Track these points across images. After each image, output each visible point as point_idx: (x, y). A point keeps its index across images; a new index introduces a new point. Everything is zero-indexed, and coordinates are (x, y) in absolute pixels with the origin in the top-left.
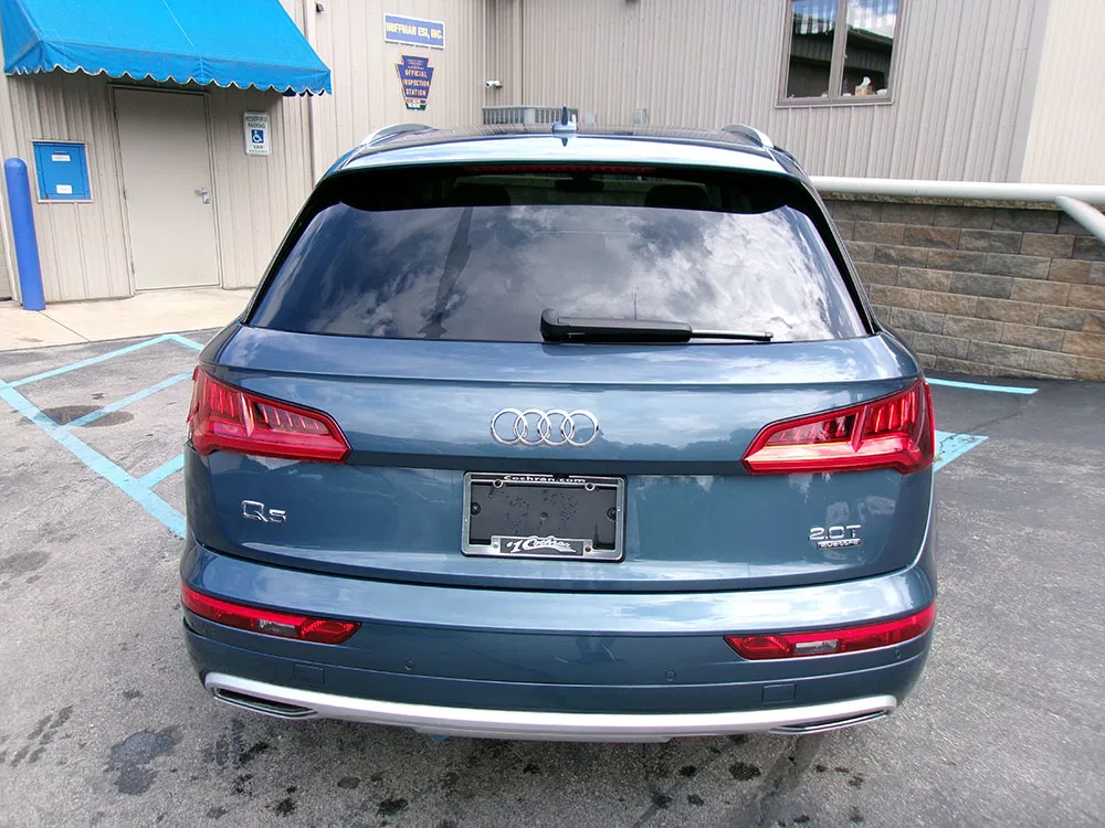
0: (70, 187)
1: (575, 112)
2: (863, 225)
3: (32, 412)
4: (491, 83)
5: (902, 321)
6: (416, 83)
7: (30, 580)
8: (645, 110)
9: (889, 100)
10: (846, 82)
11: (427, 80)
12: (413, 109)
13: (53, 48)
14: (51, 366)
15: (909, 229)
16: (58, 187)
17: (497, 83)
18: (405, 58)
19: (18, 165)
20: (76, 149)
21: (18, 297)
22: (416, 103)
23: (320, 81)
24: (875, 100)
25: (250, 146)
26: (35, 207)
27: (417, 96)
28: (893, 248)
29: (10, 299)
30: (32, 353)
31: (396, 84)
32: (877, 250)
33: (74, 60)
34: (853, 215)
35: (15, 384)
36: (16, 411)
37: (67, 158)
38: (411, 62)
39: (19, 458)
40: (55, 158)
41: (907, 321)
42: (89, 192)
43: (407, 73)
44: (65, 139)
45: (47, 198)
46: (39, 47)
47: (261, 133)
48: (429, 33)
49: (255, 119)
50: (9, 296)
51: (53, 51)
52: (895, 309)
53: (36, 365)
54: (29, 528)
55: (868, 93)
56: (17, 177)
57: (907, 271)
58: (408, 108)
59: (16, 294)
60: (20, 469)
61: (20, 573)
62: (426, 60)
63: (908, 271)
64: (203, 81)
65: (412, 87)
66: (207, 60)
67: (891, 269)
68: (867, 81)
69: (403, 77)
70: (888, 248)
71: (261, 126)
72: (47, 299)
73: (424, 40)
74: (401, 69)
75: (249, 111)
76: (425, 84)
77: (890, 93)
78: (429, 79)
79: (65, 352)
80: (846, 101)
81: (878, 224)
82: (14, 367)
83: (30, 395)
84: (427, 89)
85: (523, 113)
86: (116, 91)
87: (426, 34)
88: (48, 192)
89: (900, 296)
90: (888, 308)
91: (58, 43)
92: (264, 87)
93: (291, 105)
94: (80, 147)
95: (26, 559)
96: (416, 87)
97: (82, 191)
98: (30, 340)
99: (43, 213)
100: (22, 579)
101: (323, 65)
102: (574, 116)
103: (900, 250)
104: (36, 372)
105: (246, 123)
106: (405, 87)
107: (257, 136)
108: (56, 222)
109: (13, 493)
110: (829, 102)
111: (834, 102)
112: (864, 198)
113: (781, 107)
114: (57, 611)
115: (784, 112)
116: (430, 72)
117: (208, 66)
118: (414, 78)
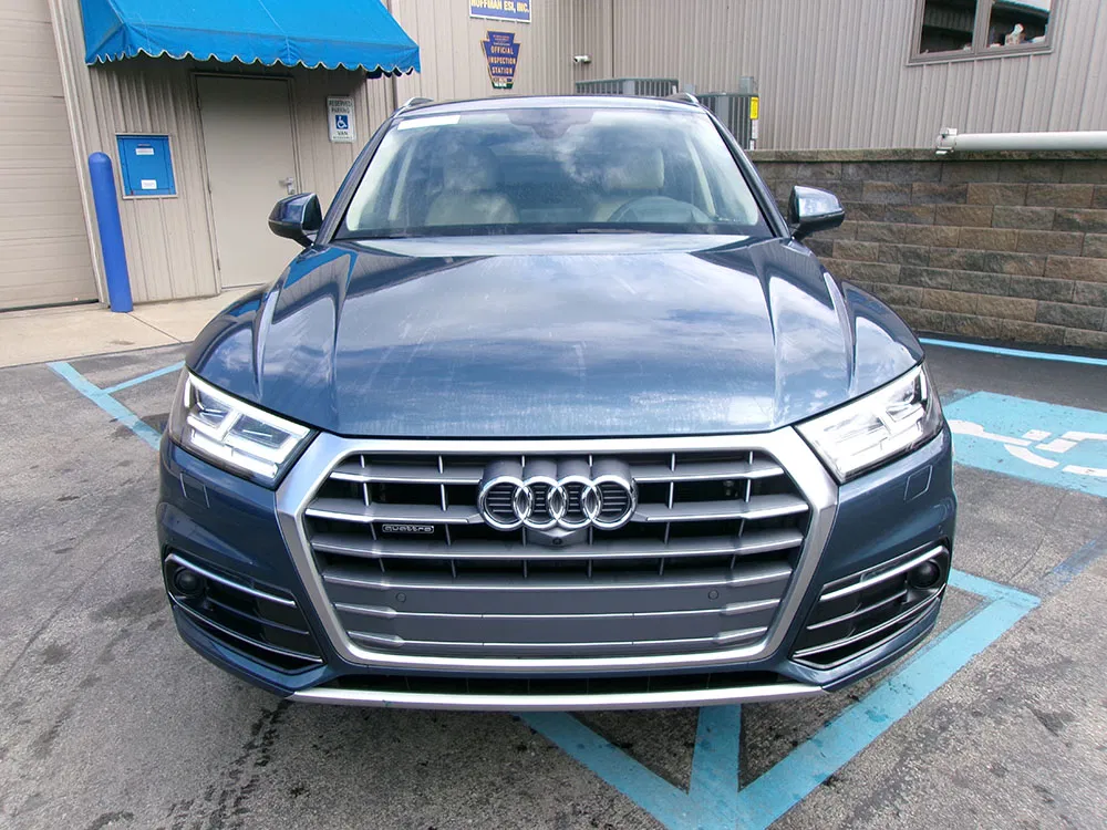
0: (154, 182)
1: (676, 83)
2: (1038, 188)
3: (130, 421)
4: (579, 58)
5: (1091, 297)
6: (501, 60)
7: (153, 627)
8: (752, 78)
9: (1048, 48)
10: (993, 30)
11: (512, 57)
12: (499, 88)
13: (136, 31)
14: (145, 370)
15: (1099, 190)
16: (143, 182)
17: (586, 58)
18: (491, 34)
19: (103, 160)
20: (160, 141)
21: (105, 299)
22: (503, 82)
23: (408, 59)
24: (1028, 50)
25: (335, 133)
26: (121, 204)
27: (503, 75)
28: (1077, 213)
29: (97, 301)
30: (125, 357)
31: (481, 62)
32: (1057, 216)
33: (157, 42)
34: (1025, 177)
35: (111, 390)
36: (115, 420)
37: (150, 152)
38: (498, 38)
39: (123, 473)
40: (139, 152)
41: (1096, 296)
42: (173, 186)
43: (493, 50)
44: (149, 132)
45: (132, 194)
46: (122, 30)
47: (345, 119)
48: (515, 7)
49: (337, 103)
50: (96, 298)
51: (136, 35)
52: (1080, 284)
53: (130, 370)
54: (144, 558)
55: (1021, 42)
56: (101, 173)
57: (1096, 238)
58: (495, 87)
59: (103, 295)
60: (126, 486)
61: (139, 616)
62: (512, 36)
63: (1099, 239)
64: (291, 62)
65: (499, 65)
66: (293, 39)
67: (1074, 237)
68: (1019, 28)
69: (489, 54)
70: (1072, 212)
71: (345, 111)
72: (135, 299)
73: (509, 14)
74: (487, 46)
75: (334, 95)
76: (511, 61)
77: (1049, 41)
78: (515, 56)
79: (157, 355)
80: (995, 53)
81: (1058, 185)
82: (107, 372)
83: (128, 402)
84: (513, 67)
85: (621, 86)
86: (199, 79)
87: (512, 8)
88: (133, 189)
89: (1087, 267)
90: (1071, 282)
91: (140, 25)
92: (352, 67)
93: (376, 87)
94: (164, 139)
95: (145, 597)
96: (503, 65)
97: (166, 186)
98: (121, 343)
99: (127, 209)
100: (143, 624)
101: (412, 42)
102: (674, 88)
103: (1086, 214)
104: (132, 378)
105: (330, 108)
106: (492, 65)
107: (342, 122)
108: (142, 219)
109: (122, 516)
110: (972, 55)
111: (980, 54)
112: (1041, 156)
113: (914, 63)
114: (188, 669)
115: (918, 70)
116: (516, 48)
117: (295, 46)
118: (501, 55)
